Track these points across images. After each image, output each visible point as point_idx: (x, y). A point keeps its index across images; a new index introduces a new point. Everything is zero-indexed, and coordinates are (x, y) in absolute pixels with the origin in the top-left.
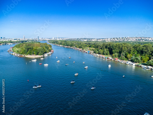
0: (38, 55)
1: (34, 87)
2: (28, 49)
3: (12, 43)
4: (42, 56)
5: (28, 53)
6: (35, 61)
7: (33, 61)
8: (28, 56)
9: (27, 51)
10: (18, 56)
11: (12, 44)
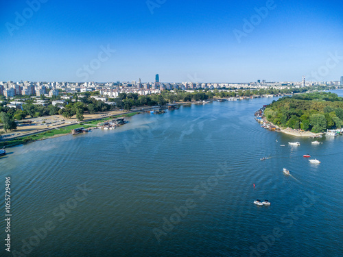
0: (308, 132)
1: (256, 202)
2: (289, 116)
3: (272, 93)
4: (319, 135)
5: (287, 124)
6: (295, 144)
7: (292, 144)
8: (287, 131)
9: (287, 120)
10: (268, 127)
11: (272, 96)
